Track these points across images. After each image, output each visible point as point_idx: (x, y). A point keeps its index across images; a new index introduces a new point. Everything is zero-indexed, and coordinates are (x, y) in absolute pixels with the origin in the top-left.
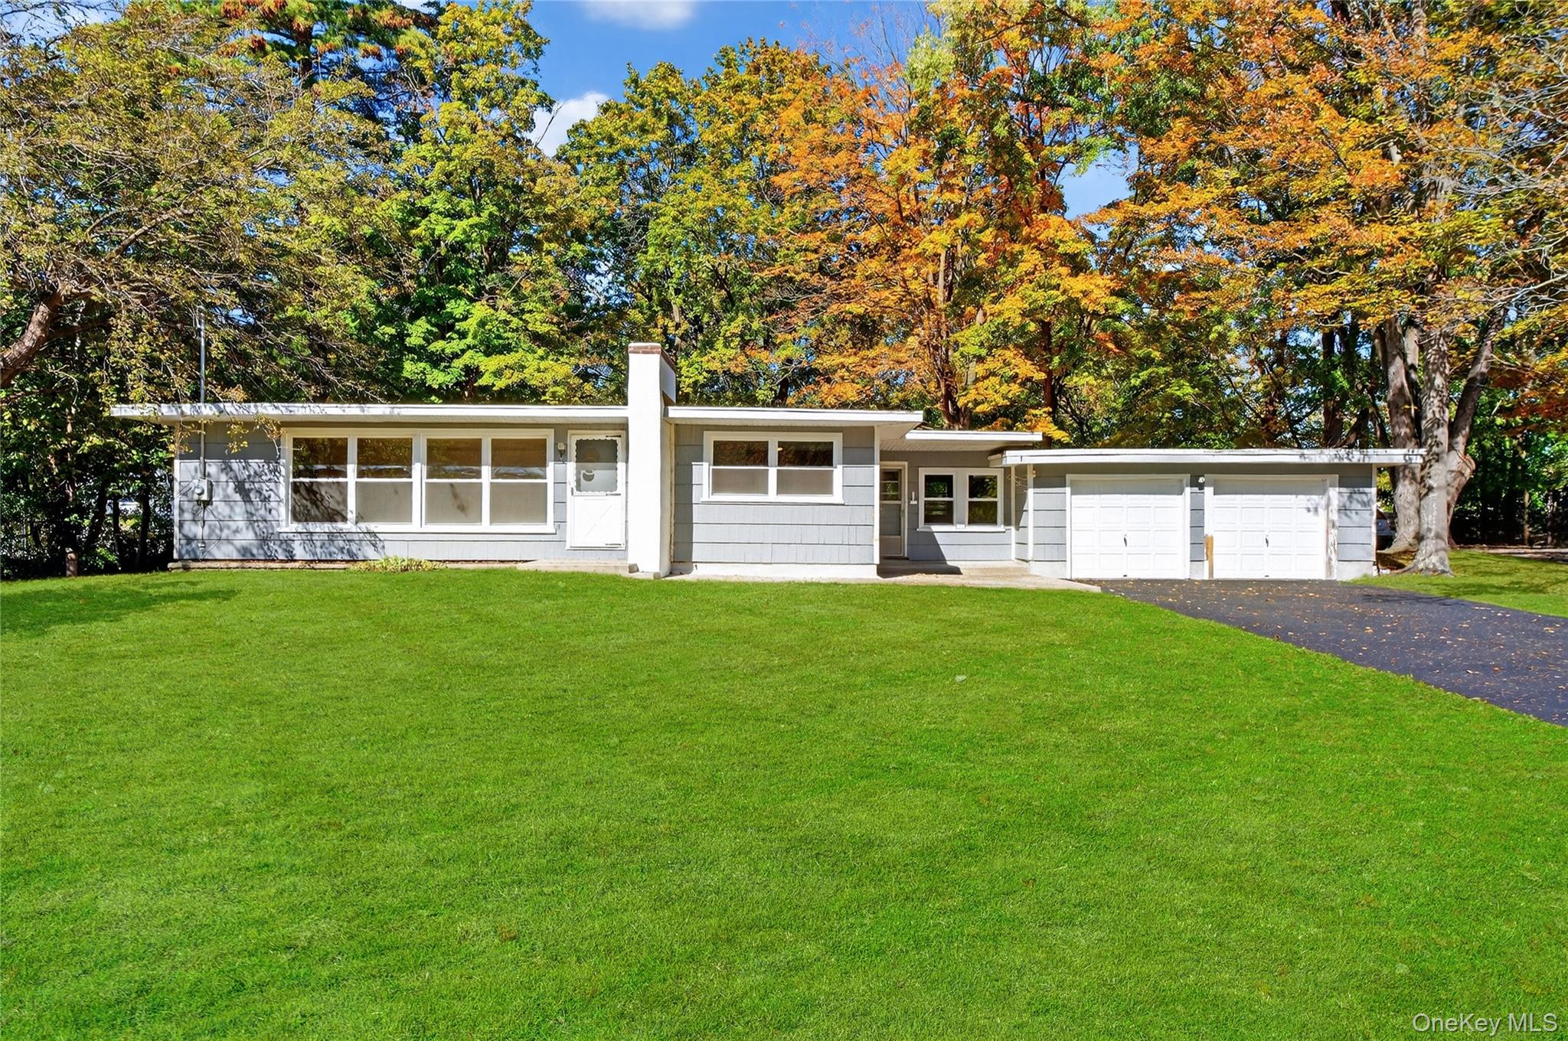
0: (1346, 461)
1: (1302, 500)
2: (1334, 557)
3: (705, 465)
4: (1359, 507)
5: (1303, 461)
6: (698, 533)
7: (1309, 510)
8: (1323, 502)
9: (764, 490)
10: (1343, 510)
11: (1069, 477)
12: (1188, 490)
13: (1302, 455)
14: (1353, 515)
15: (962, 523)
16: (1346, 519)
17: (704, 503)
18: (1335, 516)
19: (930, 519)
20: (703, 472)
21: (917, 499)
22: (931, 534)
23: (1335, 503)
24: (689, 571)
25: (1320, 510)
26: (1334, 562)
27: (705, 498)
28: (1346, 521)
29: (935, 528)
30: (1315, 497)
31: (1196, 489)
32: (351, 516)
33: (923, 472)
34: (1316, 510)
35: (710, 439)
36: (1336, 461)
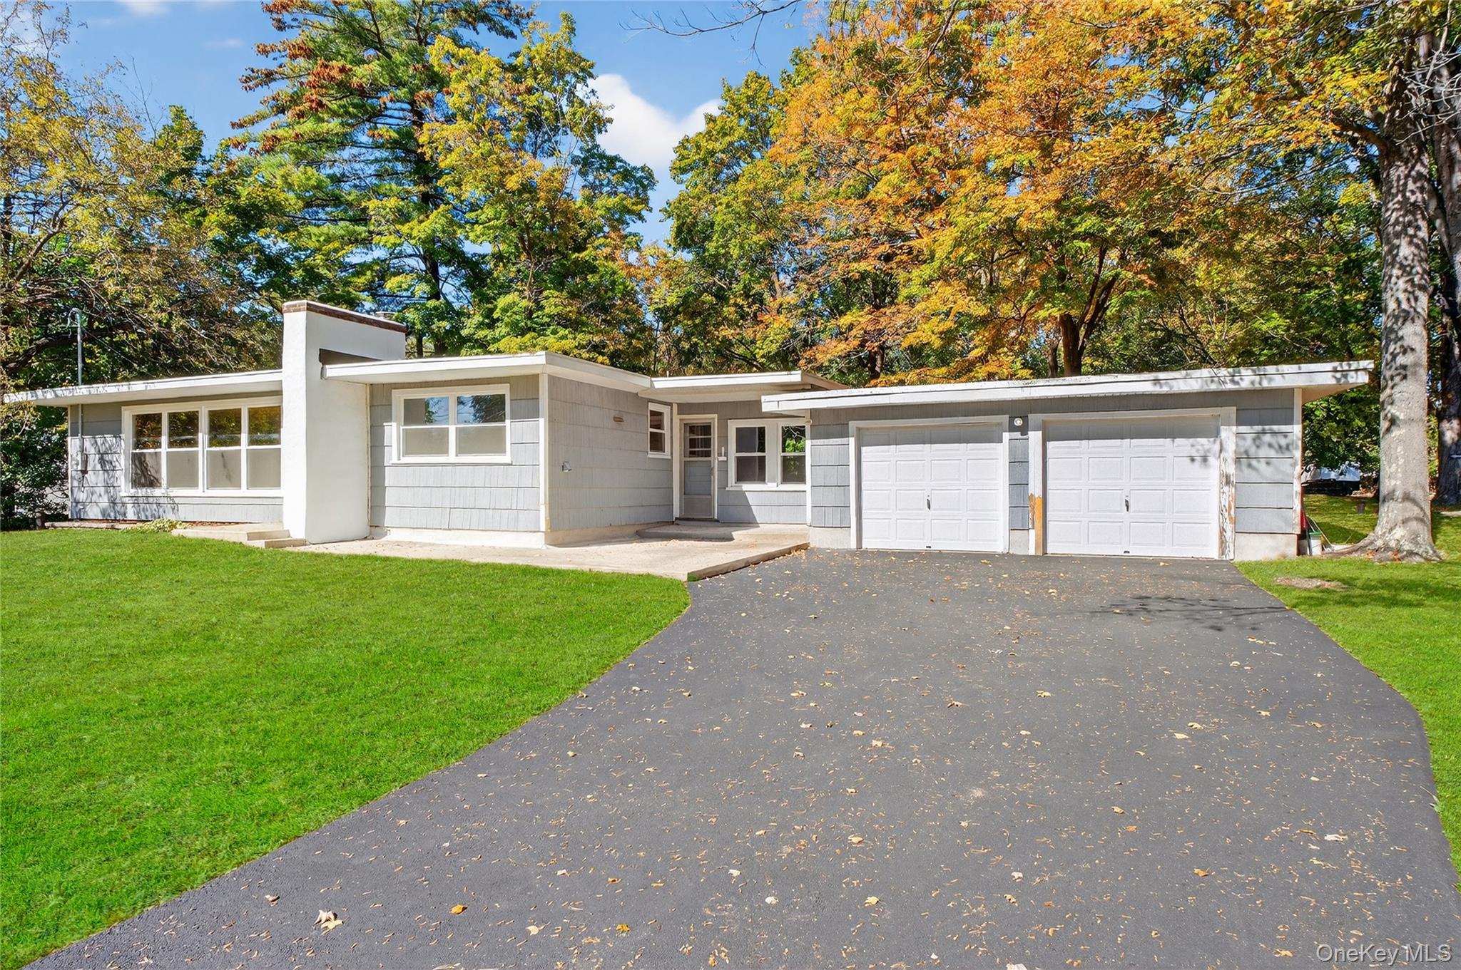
0: (1230, 386)
1: (1183, 445)
2: (1229, 527)
3: (394, 424)
4: (1272, 453)
5: (1156, 389)
6: (391, 497)
7: (1193, 460)
8: (1217, 447)
9: (445, 451)
10: (1243, 458)
11: (853, 425)
12: (1006, 436)
13: (1156, 381)
14: (1262, 466)
15: (773, 481)
16: (1247, 471)
17: (394, 465)
18: (1231, 469)
19: (741, 478)
20: (393, 432)
21: (726, 455)
22: (743, 493)
23: (1231, 447)
24: (386, 534)
25: (1212, 460)
26: (1229, 534)
27: (395, 460)
28: (1248, 475)
29: (746, 487)
30: (1203, 441)
31: (1017, 435)
32: (164, 481)
33: (733, 426)
34: (1205, 459)
35: (399, 397)
36: (1213, 387)
